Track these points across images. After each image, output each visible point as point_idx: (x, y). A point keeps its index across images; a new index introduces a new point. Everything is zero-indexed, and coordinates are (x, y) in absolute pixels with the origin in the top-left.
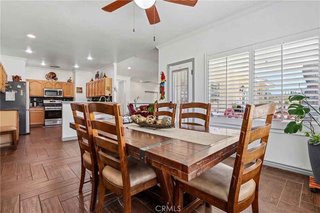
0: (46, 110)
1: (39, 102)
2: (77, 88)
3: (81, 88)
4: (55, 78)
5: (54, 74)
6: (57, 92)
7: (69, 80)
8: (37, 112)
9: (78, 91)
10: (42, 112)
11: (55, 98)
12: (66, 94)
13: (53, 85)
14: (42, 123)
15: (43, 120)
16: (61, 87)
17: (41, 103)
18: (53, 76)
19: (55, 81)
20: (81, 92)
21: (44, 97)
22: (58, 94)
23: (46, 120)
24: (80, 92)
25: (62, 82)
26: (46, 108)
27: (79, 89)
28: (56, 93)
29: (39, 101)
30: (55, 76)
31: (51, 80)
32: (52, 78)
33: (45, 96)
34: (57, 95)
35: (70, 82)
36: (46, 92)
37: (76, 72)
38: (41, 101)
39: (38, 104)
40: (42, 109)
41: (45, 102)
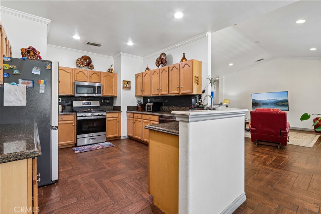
0: (79, 118)
1: (66, 104)
2: (124, 81)
3: (129, 82)
4: (90, 65)
5: (89, 58)
6: (94, 87)
7: (110, 70)
8: (63, 122)
9: (125, 86)
10: (72, 123)
11: (90, 98)
12: (106, 92)
13: (88, 76)
14: (71, 141)
15: (73, 136)
16: (99, 80)
17: (68, 105)
18: (86, 62)
19: (89, 70)
20: (129, 88)
21: (74, 96)
22: (96, 92)
23: (79, 136)
24: (127, 88)
25: (100, 72)
26: (78, 115)
27: (126, 83)
28: (92, 89)
29: (66, 102)
30: (90, 62)
31: (83, 69)
32: (86, 66)
33: (76, 95)
34: (94, 93)
35: (111, 72)
36: (78, 88)
37: (122, 56)
38: (68, 102)
39: (65, 109)
40: (72, 117)
41: (76, 104)
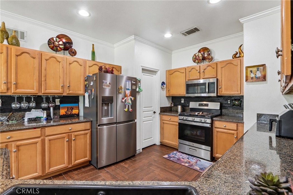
1: (188, 105)
2: (247, 68)
3: (260, 67)
5: (209, 51)
6: (205, 85)
7: (236, 54)
13: (201, 72)
27: (254, 69)
37: (244, 25)
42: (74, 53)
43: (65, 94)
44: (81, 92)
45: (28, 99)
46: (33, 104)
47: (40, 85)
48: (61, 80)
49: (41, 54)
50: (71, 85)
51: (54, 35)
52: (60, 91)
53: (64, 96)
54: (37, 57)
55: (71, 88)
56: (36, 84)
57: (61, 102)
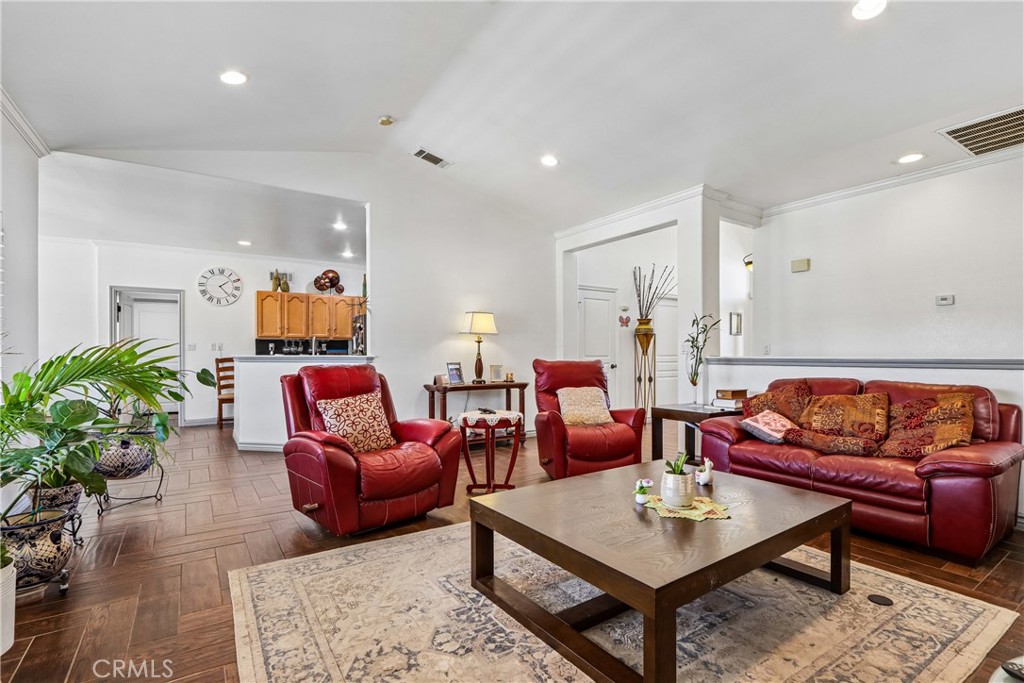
42: (340, 290)
43: (331, 338)
44: (349, 336)
45: (297, 344)
46: (300, 349)
47: (308, 329)
48: (328, 323)
49: (308, 297)
50: (338, 327)
51: (320, 274)
52: (326, 334)
53: (330, 341)
54: (305, 300)
55: (338, 331)
56: (304, 328)
57: (328, 348)
